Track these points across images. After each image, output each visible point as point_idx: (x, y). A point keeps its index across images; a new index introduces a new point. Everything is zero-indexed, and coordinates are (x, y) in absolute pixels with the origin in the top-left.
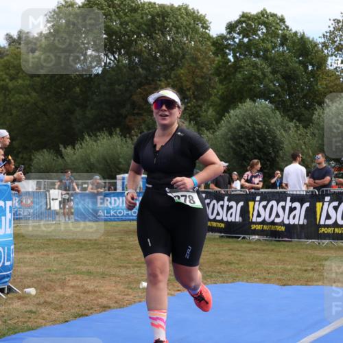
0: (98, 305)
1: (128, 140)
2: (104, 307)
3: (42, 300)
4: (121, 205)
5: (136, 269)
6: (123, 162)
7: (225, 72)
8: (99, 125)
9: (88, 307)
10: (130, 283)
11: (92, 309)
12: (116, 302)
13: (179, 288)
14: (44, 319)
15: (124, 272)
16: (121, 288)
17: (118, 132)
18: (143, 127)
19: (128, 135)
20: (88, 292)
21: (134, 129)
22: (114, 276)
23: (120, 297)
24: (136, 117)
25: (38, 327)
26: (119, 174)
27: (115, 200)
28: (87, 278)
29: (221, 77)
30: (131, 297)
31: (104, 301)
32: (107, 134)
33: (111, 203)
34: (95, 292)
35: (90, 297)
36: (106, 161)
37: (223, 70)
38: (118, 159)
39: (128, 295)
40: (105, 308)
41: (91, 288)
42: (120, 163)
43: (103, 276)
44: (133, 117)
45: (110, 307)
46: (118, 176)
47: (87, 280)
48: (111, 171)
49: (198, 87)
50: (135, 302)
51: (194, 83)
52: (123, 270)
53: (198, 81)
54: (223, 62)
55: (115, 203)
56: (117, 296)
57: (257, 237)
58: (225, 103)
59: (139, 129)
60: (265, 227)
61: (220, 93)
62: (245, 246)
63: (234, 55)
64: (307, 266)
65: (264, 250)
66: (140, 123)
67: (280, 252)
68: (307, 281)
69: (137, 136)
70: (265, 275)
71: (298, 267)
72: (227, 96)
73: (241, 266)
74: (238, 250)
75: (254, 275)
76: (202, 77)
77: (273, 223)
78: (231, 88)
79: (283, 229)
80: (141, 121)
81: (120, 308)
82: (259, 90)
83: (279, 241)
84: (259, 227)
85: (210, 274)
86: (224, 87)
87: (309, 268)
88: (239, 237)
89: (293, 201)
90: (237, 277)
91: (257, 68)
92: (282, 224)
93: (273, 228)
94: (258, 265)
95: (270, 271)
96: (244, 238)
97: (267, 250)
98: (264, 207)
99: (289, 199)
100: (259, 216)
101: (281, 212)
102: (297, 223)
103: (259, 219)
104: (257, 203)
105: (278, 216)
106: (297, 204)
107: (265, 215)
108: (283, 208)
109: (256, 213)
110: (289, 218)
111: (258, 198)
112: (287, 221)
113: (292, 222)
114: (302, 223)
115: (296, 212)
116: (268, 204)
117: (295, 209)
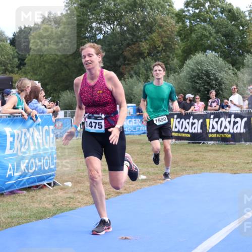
0: (113, 192)
3: (76, 190)
9: (107, 194)
11: (110, 194)
12: (125, 190)
14: (79, 202)
18: (132, 72)
19: (122, 79)
20: (106, 183)
21: (125, 74)
23: (127, 186)
24: (127, 66)
25: (76, 208)
29: (182, 37)
30: (134, 185)
35: (108, 187)
37: (183, 32)
39: (132, 184)
40: (118, 193)
41: (107, 180)
44: (124, 67)
45: (121, 193)
49: (166, 44)
50: (137, 189)
51: (163, 42)
53: (166, 40)
54: (183, 27)
56: (125, 186)
57: (212, 142)
58: (185, 55)
59: (129, 74)
60: (218, 136)
61: (182, 48)
62: (205, 148)
63: (190, 22)
64: (248, 160)
65: (218, 151)
66: (129, 70)
67: (229, 151)
68: (250, 170)
69: (128, 79)
70: (221, 167)
71: (242, 161)
72: (187, 49)
73: (204, 162)
74: (201, 151)
75: (214, 167)
76: (168, 37)
77: (223, 133)
78: (189, 44)
79: (229, 136)
80: (130, 69)
81: (128, 193)
82: (207, 45)
83: (228, 144)
84: (214, 136)
85: (184, 168)
86: (184, 44)
87: (250, 161)
88: (200, 143)
89: (235, 117)
90: (203, 169)
91: (206, 30)
92: (229, 133)
93: (223, 136)
94: (216, 161)
95: (224, 164)
96: (203, 143)
97: (220, 151)
98: (217, 122)
99: (233, 116)
100: (213, 128)
101: (228, 125)
102: (239, 132)
103: (214, 131)
104: (212, 120)
105: (226, 127)
106: (238, 120)
107: (217, 127)
108: (230, 122)
109: (211, 127)
110: (233, 129)
111: (212, 116)
112: (232, 131)
113: (235, 131)
114: (242, 131)
115: (238, 124)
116: (219, 120)
117: (237, 122)
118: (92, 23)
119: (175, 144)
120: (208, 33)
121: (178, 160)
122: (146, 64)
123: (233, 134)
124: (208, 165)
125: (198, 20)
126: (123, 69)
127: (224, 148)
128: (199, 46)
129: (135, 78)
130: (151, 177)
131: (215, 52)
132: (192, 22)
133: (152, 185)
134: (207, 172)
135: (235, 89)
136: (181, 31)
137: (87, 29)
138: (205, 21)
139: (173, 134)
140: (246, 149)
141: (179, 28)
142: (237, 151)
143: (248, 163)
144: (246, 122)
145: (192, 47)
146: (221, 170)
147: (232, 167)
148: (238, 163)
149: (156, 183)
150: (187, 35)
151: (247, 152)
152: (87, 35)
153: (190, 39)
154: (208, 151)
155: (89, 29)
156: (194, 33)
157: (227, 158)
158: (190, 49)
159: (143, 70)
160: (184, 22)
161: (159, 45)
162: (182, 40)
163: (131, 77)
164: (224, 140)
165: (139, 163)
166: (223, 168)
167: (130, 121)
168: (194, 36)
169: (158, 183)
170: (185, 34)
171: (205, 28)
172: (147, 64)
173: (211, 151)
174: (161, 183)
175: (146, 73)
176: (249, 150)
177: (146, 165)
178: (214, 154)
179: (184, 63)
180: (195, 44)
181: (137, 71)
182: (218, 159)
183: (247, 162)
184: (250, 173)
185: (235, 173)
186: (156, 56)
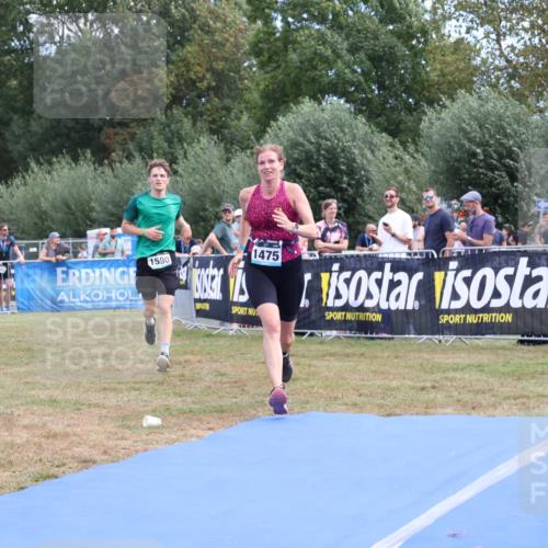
0: (73, 457)
1: (107, 170)
2: (85, 461)
4: (97, 283)
5: (134, 393)
6: (98, 209)
7: (269, 49)
8: (54, 144)
9: (56, 463)
10: (125, 418)
11: (64, 465)
12: (105, 452)
13: (210, 426)
15: (112, 399)
16: (110, 427)
17: (89, 155)
18: (131, 146)
19: (106, 161)
20: (55, 436)
21: (114, 151)
22: (97, 406)
23: (111, 443)
24: (118, 129)
26: (91, 227)
27: (87, 274)
28: (50, 410)
29: (262, 58)
30: (129, 442)
31: (84, 451)
32: (68, 158)
33: (80, 279)
34: (67, 435)
35: (60, 444)
36: (69, 207)
37: (265, 46)
38: (88, 202)
39: (123, 438)
40: (87, 462)
41: (58, 428)
42: (92, 209)
43: (77, 406)
44: (111, 131)
45: (94, 462)
46: (89, 233)
47: (49, 415)
48: (78, 224)
49: (219, 75)
50: (137, 451)
51: (211, 69)
52: (111, 395)
53: (219, 65)
54: (266, 33)
55: (87, 279)
56: (105, 442)
57: (334, 333)
58: (270, 105)
59: (124, 151)
60: (349, 316)
61: (261, 87)
62: (315, 348)
63: (284, 20)
64: (425, 381)
65: (348, 356)
66: (125, 139)
67: (376, 357)
68: (427, 408)
69: (121, 163)
70: (355, 398)
71: (409, 383)
72: (274, 90)
73: (313, 383)
74: (304, 356)
75: (336, 398)
76: (226, 59)
77: (362, 309)
78: (280, 77)
79: (378, 317)
80: (127, 136)
81: (113, 461)
82: (326, 80)
83: (373, 338)
84: (338, 316)
85: (261, 398)
86: (267, 76)
87: (428, 384)
88: (304, 334)
89: (394, 270)
90: (308, 402)
91: (324, 43)
92: (377, 309)
93: (362, 316)
94: (341, 382)
95: (364, 391)
96: (312, 335)
97: (354, 355)
98: (347, 282)
99: (388, 266)
100: (338, 296)
101: (374, 289)
102: (402, 307)
103: (340, 303)
104: (335, 275)
105: (369, 295)
106: (402, 276)
107: (348, 295)
108: (379, 282)
109: (332, 293)
110: (388, 300)
111: (336, 267)
112: (384, 306)
113: (394, 306)
114: (410, 307)
115: (402, 289)
116: (352, 275)
117: (399, 283)
118: (29, 12)
119: (239, 337)
120: (329, 52)
121: (244, 376)
122: (169, 126)
123: (387, 314)
124: (321, 391)
125: (305, 16)
126: (108, 137)
127: (363, 350)
128: (306, 82)
129: (138, 160)
130: (174, 420)
131: (347, 101)
132: (290, 20)
133: (174, 441)
134: (318, 410)
135: (392, 197)
136: (259, 42)
137: (14, 28)
138: (322, 19)
139: (235, 310)
140: (420, 351)
141: (257, 35)
142: (397, 357)
143: (423, 389)
144: (420, 284)
145: (288, 86)
146: (355, 405)
147: (383, 398)
148: (398, 388)
149: (185, 436)
150: (275, 53)
151: (420, 361)
152: (15, 43)
153: (283, 65)
154: (324, 356)
155: (21, 28)
156: (295, 50)
157: (371, 375)
158: (283, 90)
159: (159, 142)
160: (268, 20)
161: (201, 75)
162: (262, 66)
163: (129, 157)
164: (365, 327)
165: (142, 382)
166: (359, 400)
167: (123, 273)
168: (293, 56)
169: (192, 436)
170: (270, 50)
171: (322, 39)
172: (173, 126)
173: (331, 355)
174: (198, 437)
175: (167, 150)
176: (426, 356)
177: (161, 388)
178: (336, 364)
179: (269, 125)
180: (296, 77)
181: (144, 144)
182: (346, 375)
183: (422, 384)
184: (426, 414)
185: (388, 415)
186: (196, 107)
